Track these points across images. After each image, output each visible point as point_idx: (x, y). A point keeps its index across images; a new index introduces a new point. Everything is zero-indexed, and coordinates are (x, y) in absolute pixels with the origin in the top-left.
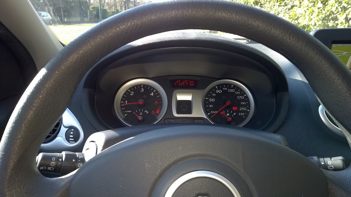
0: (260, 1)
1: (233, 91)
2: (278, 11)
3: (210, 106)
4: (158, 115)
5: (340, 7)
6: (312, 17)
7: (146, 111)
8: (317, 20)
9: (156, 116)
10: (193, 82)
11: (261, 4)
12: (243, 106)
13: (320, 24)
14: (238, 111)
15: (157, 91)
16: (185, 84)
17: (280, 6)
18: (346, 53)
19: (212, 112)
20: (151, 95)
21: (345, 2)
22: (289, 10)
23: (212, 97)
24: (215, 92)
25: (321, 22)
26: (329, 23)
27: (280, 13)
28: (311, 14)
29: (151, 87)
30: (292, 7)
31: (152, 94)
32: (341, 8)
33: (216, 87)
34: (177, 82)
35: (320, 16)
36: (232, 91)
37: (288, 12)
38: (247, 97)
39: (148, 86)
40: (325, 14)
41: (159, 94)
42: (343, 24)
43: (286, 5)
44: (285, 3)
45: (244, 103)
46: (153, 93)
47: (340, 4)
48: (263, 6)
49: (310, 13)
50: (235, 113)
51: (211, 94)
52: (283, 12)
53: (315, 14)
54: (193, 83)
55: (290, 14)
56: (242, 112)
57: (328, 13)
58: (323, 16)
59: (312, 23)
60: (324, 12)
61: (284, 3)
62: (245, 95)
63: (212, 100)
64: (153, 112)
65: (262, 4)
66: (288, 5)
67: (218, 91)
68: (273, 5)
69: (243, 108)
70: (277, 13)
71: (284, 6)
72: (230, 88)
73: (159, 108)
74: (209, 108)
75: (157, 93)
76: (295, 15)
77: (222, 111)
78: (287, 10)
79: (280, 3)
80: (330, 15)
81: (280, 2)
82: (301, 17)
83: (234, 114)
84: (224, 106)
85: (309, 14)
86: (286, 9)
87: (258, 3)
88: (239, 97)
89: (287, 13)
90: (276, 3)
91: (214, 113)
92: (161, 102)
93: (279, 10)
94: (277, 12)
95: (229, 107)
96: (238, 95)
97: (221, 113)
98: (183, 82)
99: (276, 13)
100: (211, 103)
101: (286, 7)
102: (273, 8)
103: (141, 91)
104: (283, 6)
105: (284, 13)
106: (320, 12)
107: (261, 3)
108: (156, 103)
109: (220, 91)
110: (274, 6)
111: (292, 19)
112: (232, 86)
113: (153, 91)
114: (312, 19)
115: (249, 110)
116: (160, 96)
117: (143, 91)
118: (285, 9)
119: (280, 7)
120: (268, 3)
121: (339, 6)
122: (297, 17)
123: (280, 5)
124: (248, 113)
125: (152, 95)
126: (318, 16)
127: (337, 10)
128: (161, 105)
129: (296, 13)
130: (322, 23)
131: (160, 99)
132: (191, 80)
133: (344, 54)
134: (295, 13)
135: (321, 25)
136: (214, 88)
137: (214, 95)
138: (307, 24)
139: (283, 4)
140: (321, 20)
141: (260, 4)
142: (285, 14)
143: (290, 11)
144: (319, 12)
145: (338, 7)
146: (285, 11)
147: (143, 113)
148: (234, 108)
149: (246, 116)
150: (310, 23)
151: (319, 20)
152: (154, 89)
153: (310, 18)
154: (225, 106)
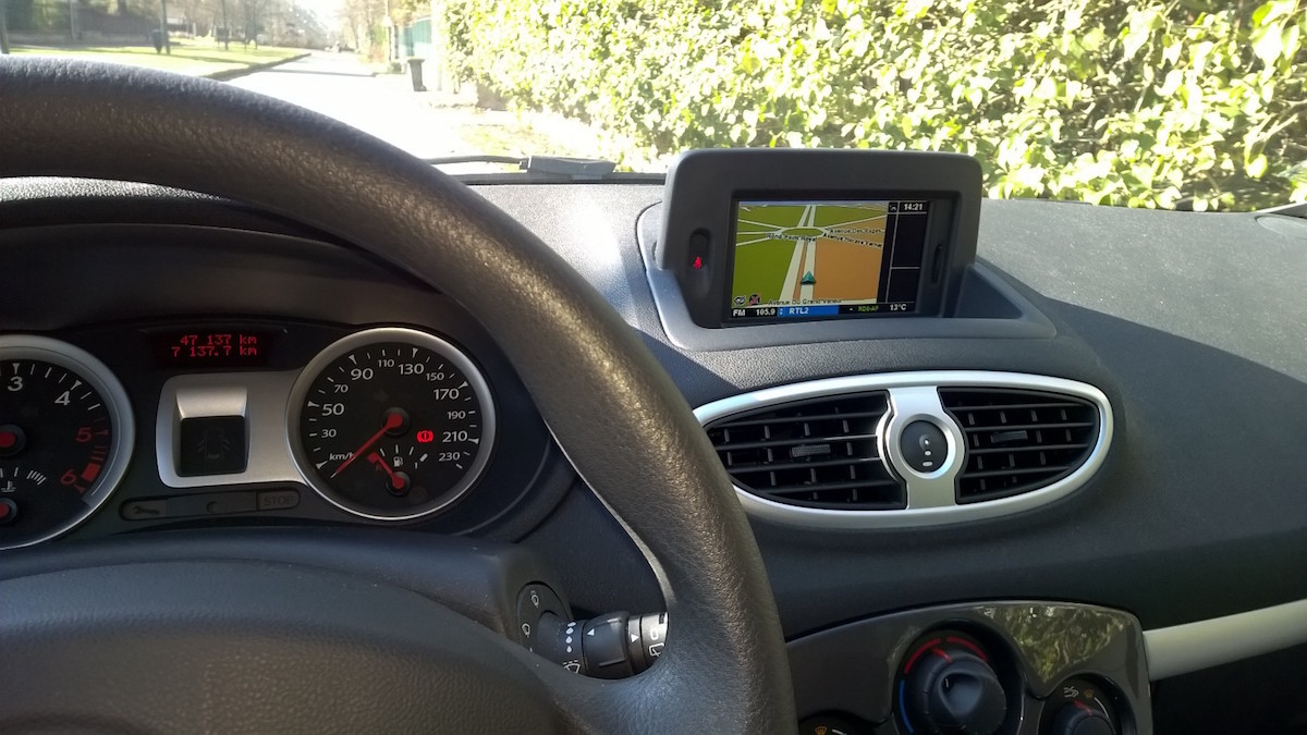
0: (640, 5)
1: (419, 369)
2: (699, 44)
3: (327, 433)
4: (89, 485)
5: (879, 43)
6: (801, 72)
7: (32, 475)
8: (819, 85)
9: (82, 490)
10: (252, 343)
11: (644, 17)
12: (457, 425)
13: (827, 95)
14: (437, 447)
15: (87, 386)
16: (219, 349)
17: (707, 27)
18: (784, 229)
19: (332, 457)
20: (57, 401)
21: (893, 29)
22: (735, 41)
23: (333, 398)
24: (346, 379)
25: (828, 89)
26: (852, 96)
27: (707, 51)
28: (798, 63)
29: (59, 369)
30: (744, 33)
31: (65, 399)
32: (881, 46)
33: (352, 357)
34: (185, 341)
35: (827, 69)
36: (413, 369)
37: (731, 51)
38: (471, 391)
39: (42, 365)
40: (838, 66)
41: (97, 397)
42: (891, 100)
43: (723, 25)
44: (721, 17)
45: (458, 415)
46: (67, 394)
47: (878, 34)
48: (652, 22)
49: (795, 58)
50: (425, 456)
51: (331, 387)
52: (714, 48)
53: (811, 62)
54: (252, 345)
55: (738, 59)
56: (453, 446)
57: (850, 61)
58: (835, 70)
59: (804, 92)
60: (835, 57)
61: (717, 18)
62: (465, 384)
63: (330, 410)
64: (67, 475)
65: (647, 15)
66: (730, 26)
67: (358, 374)
68: (682, 23)
69: (455, 433)
70: (696, 51)
71: (718, 29)
72: (406, 358)
73: (96, 455)
74: (319, 440)
75: (89, 393)
76: (754, 62)
77: (374, 449)
78: (728, 43)
79: (706, 19)
80: (854, 68)
81: (703, 14)
82: (769, 68)
83: (422, 459)
84: (381, 432)
85: (794, 62)
86: (724, 41)
87: (636, 11)
88: (441, 394)
89: (729, 55)
90: (691, 16)
91: (343, 461)
92: (106, 432)
93: (703, 43)
94: (695, 47)
95: (404, 434)
96: (439, 384)
97: (372, 458)
98: (210, 343)
99: (693, 50)
100: (332, 421)
101: (723, 33)
102: (683, 34)
103: (10, 388)
104: (714, 27)
105: (719, 55)
106: (825, 55)
107: (646, 12)
108: (84, 437)
109: (368, 374)
110: (686, 25)
111: (743, 75)
112: (415, 350)
113: (66, 386)
114: (802, 79)
115: (476, 441)
116: (103, 404)
117: (21, 386)
118: (720, 39)
119: (705, 31)
120: (665, 13)
121: (876, 39)
122: (758, 70)
123: (706, 24)
124: (475, 449)
125: (66, 402)
126: (820, 68)
127: (872, 52)
128: (104, 444)
129: (754, 56)
130: (831, 95)
131: (104, 420)
132: (247, 334)
133: (778, 233)
134: (750, 55)
135: (831, 101)
136: (342, 360)
137: (344, 388)
138: (789, 97)
139: (714, 22)
140: (828, 82)
141: (639, 14)
142: (723, 56)
143: (737, 46)
144: (821, 57)
145: (873, 44)
146: (722, 46)
147: (21, 482)
148: (424, 437)
149: (468, 463)
150: (797, 93)
151: (823, 83)
152: (73, 376)
153: (798, 77)
154: (384, 430)
